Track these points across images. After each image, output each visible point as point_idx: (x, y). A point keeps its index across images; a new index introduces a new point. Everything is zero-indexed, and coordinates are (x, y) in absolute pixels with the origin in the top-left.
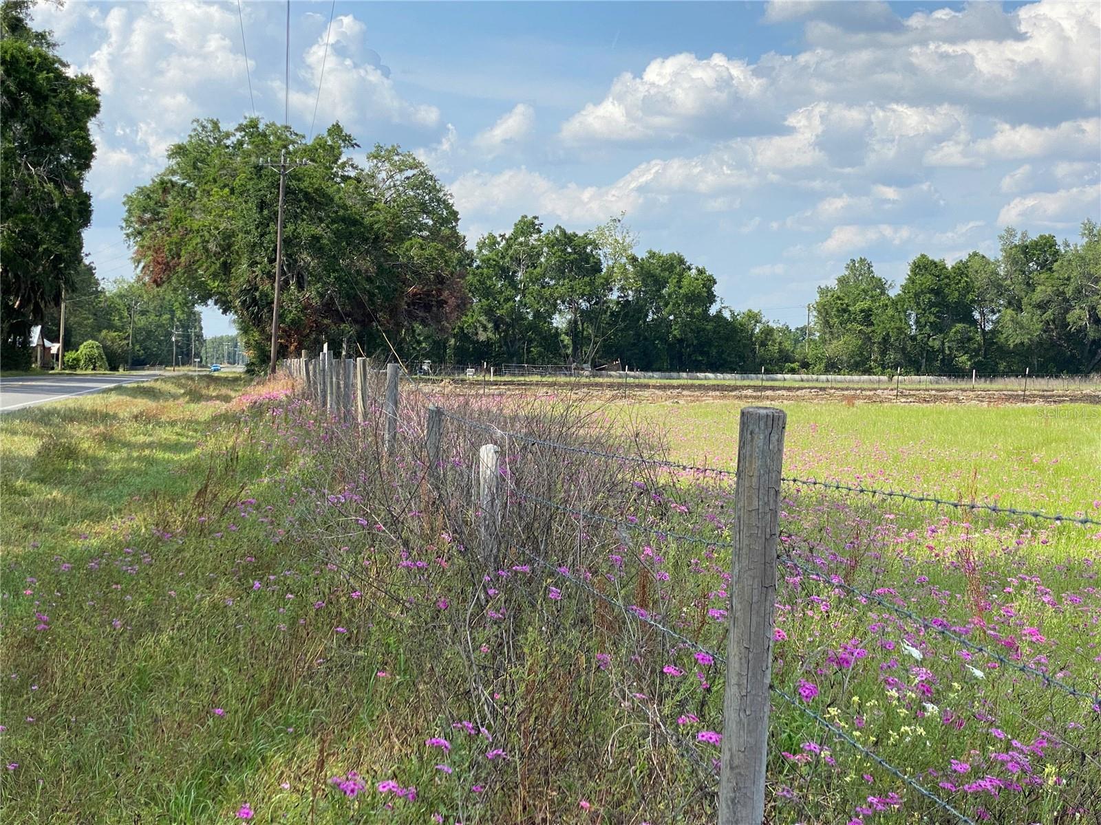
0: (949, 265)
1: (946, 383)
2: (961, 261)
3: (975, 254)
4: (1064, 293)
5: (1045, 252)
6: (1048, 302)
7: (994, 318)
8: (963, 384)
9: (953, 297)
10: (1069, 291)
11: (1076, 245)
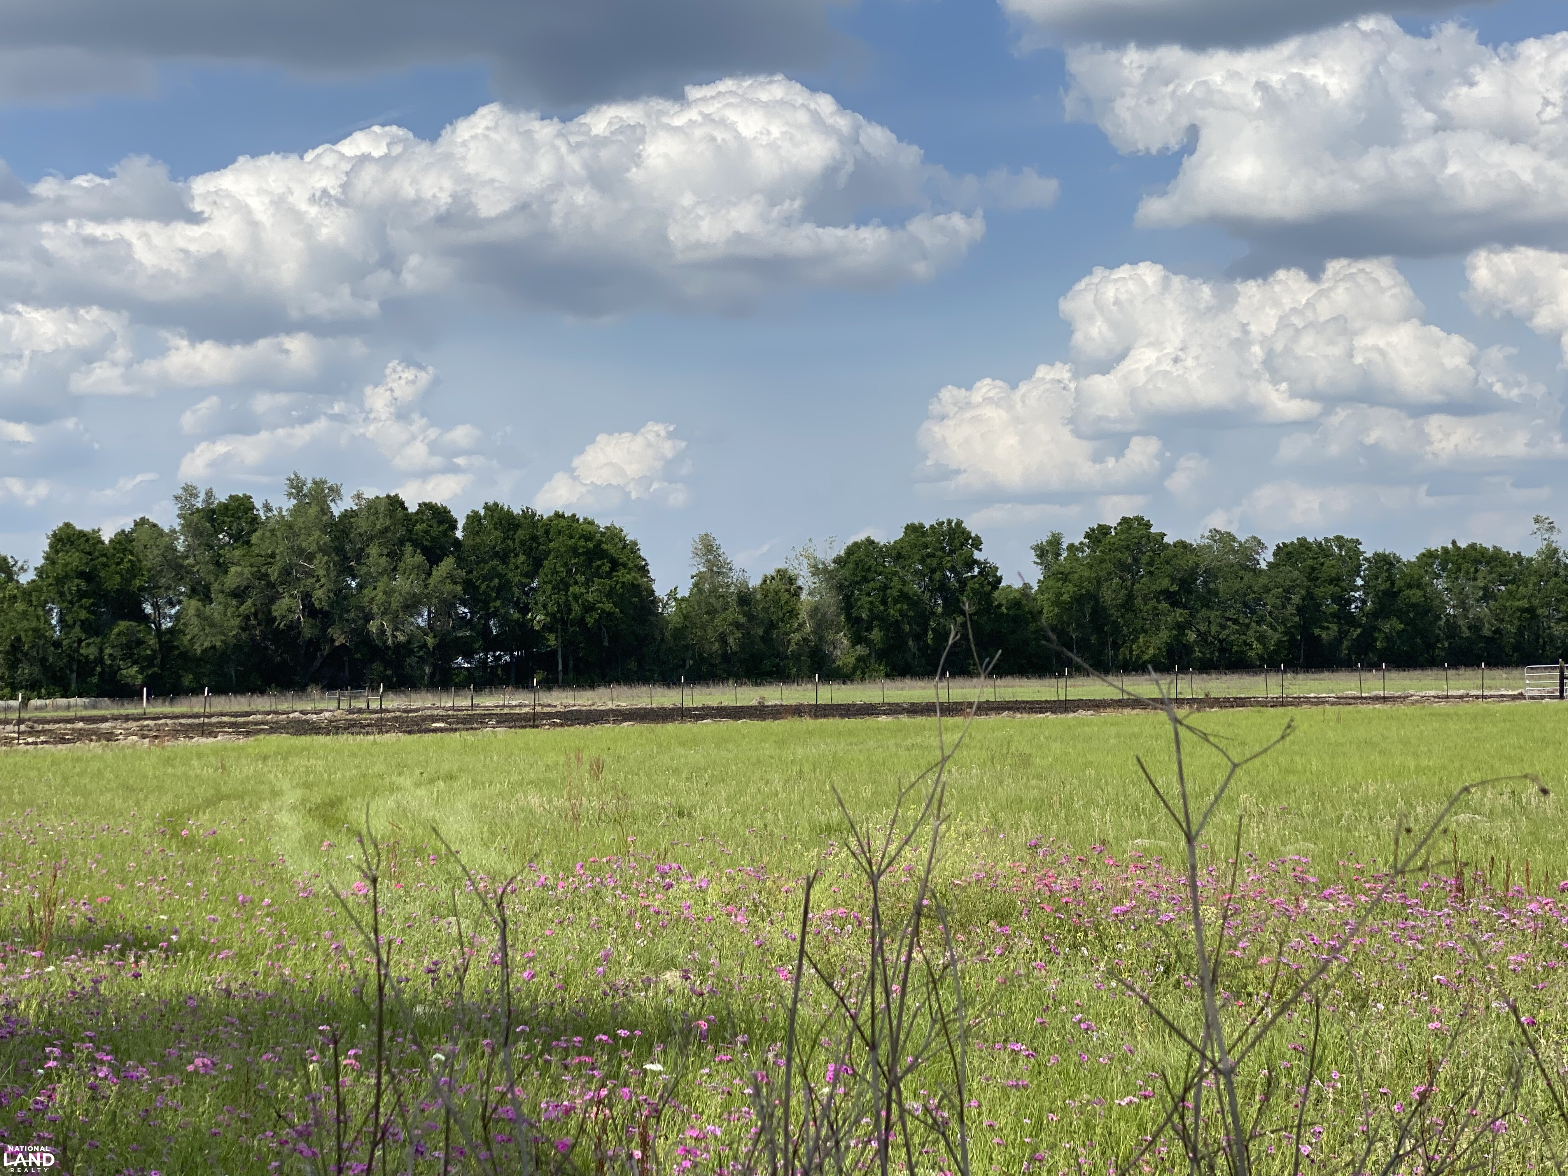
0: (106, 537)
1: (107, 708)
2: (123, 531)
3: (143, 521)
4: (266, 575)
5: (239, 518)
6: (247, 588)
7: (173, 611)
8: (131, 709)
9: (113, 583)
10: (274, 573)
11: (280, 508)
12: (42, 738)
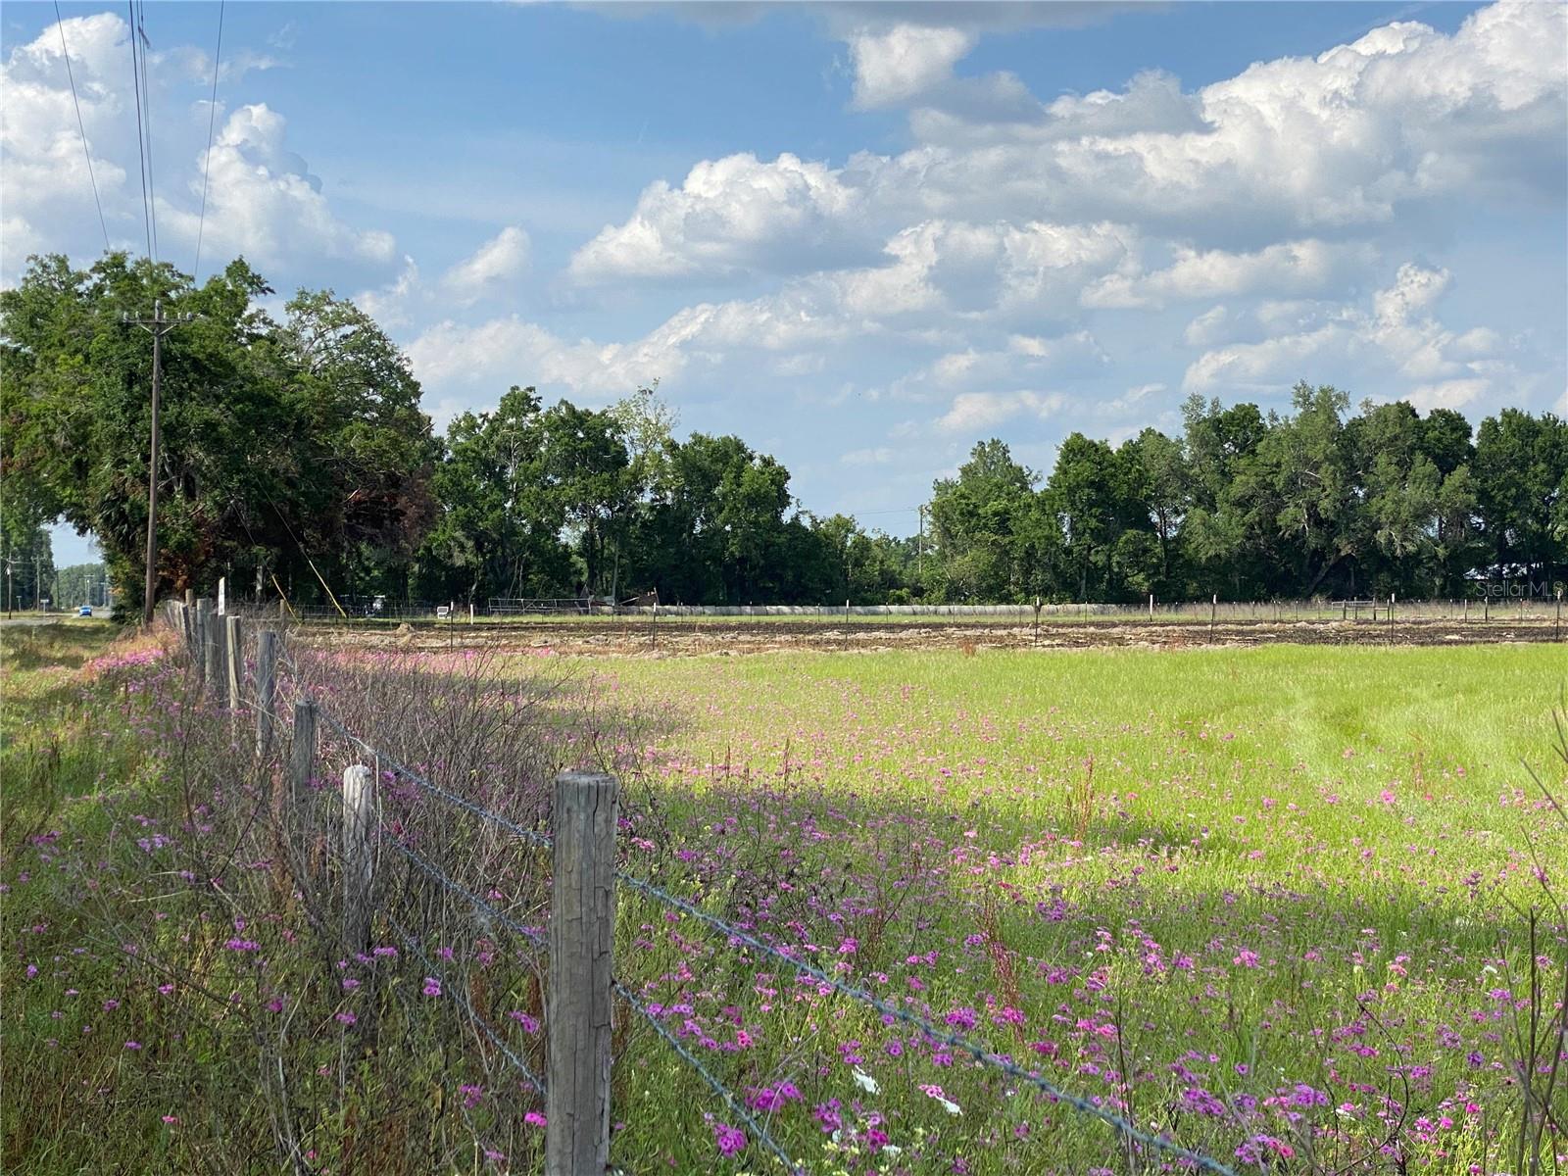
0: (1115, 445)
1: (1115, 613)
2: (1131, 441)
3: (1150, 431)
4: (1272, 484)
5: (1245, 427)
6: (1252, 497)
7: (1179, 520)
8: (1138, 615)
9: (1122, 493)
10: (1280, 483)
11: (1287, 417)
12: (1057, 641)
